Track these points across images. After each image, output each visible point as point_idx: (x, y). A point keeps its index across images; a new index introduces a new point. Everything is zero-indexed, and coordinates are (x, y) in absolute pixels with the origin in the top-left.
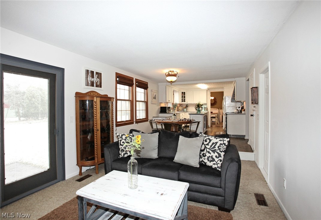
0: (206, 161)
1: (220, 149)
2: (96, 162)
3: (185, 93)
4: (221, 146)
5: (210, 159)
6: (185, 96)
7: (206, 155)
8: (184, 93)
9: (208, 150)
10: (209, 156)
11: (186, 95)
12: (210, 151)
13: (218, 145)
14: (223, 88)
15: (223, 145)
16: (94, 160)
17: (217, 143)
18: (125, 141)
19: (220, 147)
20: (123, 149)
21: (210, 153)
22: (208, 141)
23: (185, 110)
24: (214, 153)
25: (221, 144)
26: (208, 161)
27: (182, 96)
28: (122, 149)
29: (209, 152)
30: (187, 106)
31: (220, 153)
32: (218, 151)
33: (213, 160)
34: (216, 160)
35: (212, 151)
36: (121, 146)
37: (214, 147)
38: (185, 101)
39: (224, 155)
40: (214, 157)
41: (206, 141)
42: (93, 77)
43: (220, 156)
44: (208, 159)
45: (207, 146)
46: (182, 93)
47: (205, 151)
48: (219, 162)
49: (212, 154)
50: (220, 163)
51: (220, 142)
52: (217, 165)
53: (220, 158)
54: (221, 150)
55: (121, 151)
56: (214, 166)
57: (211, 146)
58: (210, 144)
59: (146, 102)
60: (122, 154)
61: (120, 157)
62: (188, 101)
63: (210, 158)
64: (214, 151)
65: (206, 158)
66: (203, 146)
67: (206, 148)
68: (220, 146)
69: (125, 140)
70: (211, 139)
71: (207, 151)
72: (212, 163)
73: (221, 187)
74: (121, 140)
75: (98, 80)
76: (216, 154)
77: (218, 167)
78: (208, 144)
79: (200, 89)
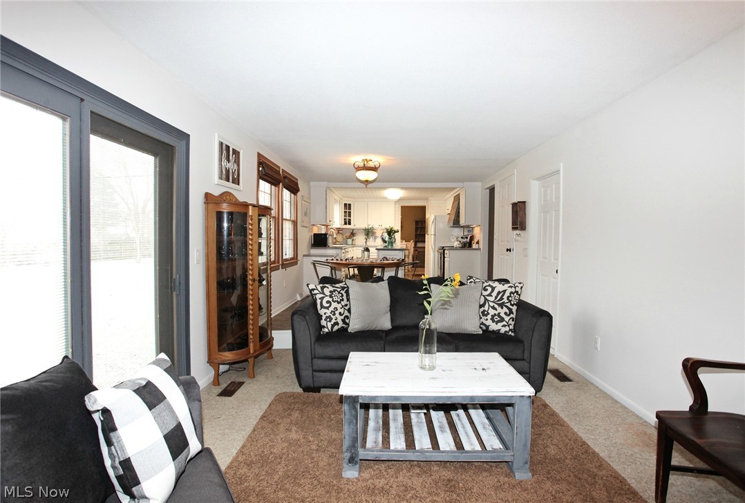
0: (489, 322)
1: (510, 301)
2: (252, 351)
3: (350, 205)
4: (512, 295)
5: (497, 319)
6: (350, 213)
7: (488, 314)
8: (348, 207)
9: (492, 304)
10: (495, 314)
11: (352, 211)
12: (496, 306)
13: (507, 294)
14: (426, 199)
15: (515, 294)
16: (248, 346)
17: (505, 291)
18: (331, 300)
19: (510, 298)
20: (330, 316)
21: (496, 309)
22: (490, 289)
23: (350, 241)
24: (502, 308)
25: (511, 293)
26: (493, 322)
27: (345, 212)
28: (327, 315)
29: (494, 308)
30: (353, 234)
31: (511, 307)
32: (508, 305)
33: (502, 320)
34: (507, 318)
35: (499, 305)
36: (326, 311)
37: (502, 299)
38: (350, 224)
39: (517, 310)
40: (503, 315)
41: (486, 290)
42: (228, 160)
43: (511, 312)
44: (492, 319)
45: (488, 298)
46: (345, 205)
47: (487, 305)
48: (511, 322)
49: (499, 309)
50: (513, 323)
51: (510, 290)
52: (509, 326)
53: (512, 316)
54: (512, 303)
55: (325, 320)
56: (503, 330)
57: (496, 298)
58: (494, 294)
59: (294, 221)
60: (329, 325)
61: (323, 332)
62: (358, 222)
63: (496, 317)
64: (502, 305)
65: (489, 317)
66: (482, 298)
67: (488, 301)
68: (510, 296)
69: (331, 296)
70: (494, 285)
71: (489, 305)
72: (500, 324)
73: (523, 360)
74: (322, 299)
75: (236, 166)
76: (505, 309)
77: (510, 330)
78: (490, 295)
79: (386, 198)
